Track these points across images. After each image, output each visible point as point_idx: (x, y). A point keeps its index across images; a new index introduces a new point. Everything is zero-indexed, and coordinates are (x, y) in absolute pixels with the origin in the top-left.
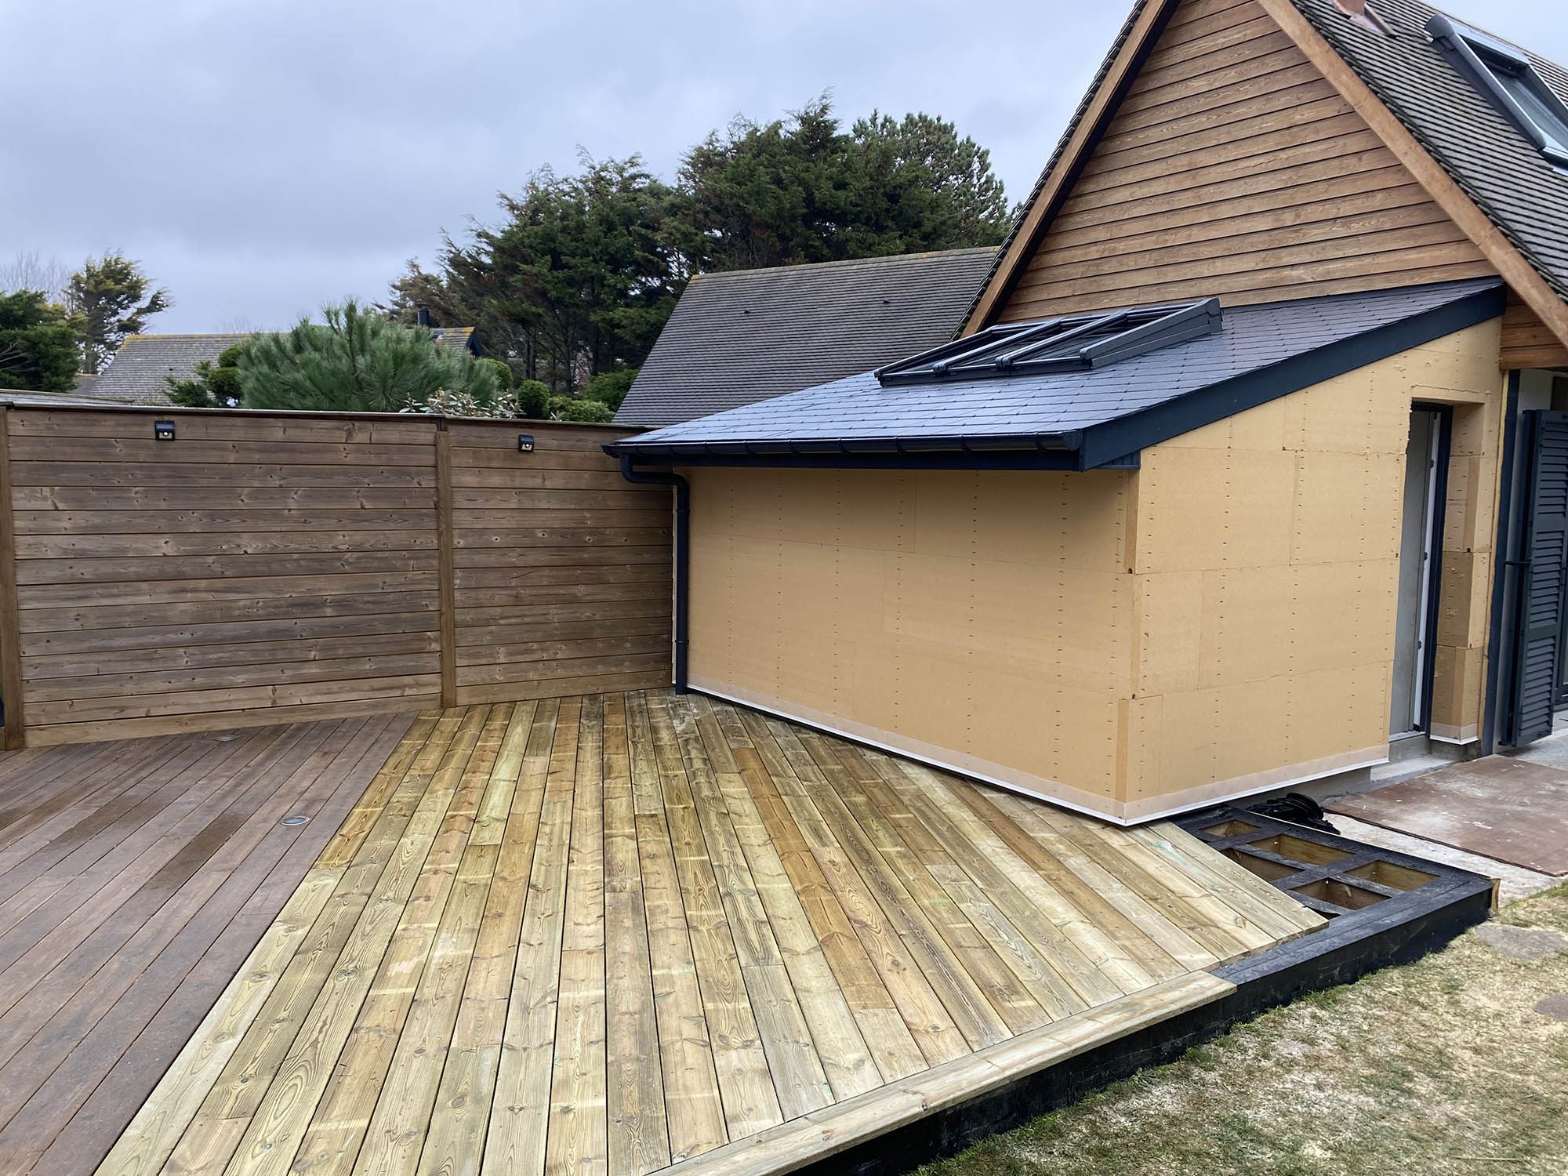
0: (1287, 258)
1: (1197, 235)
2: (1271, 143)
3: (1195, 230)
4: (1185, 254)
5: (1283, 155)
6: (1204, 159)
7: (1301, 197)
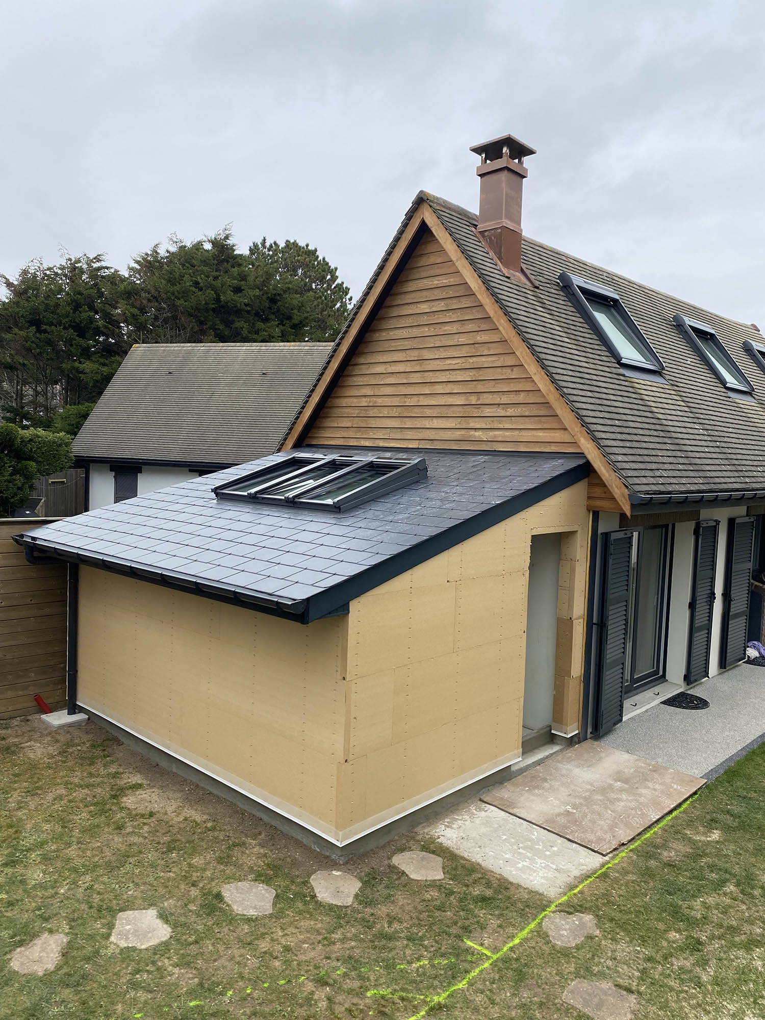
0: (473, 424)
1: (423, 401)
2: (464, 351)
3: (421, 398)
4: (416, 412)
5: (471, 360)
6: (427, 355)
7: (480, 388)
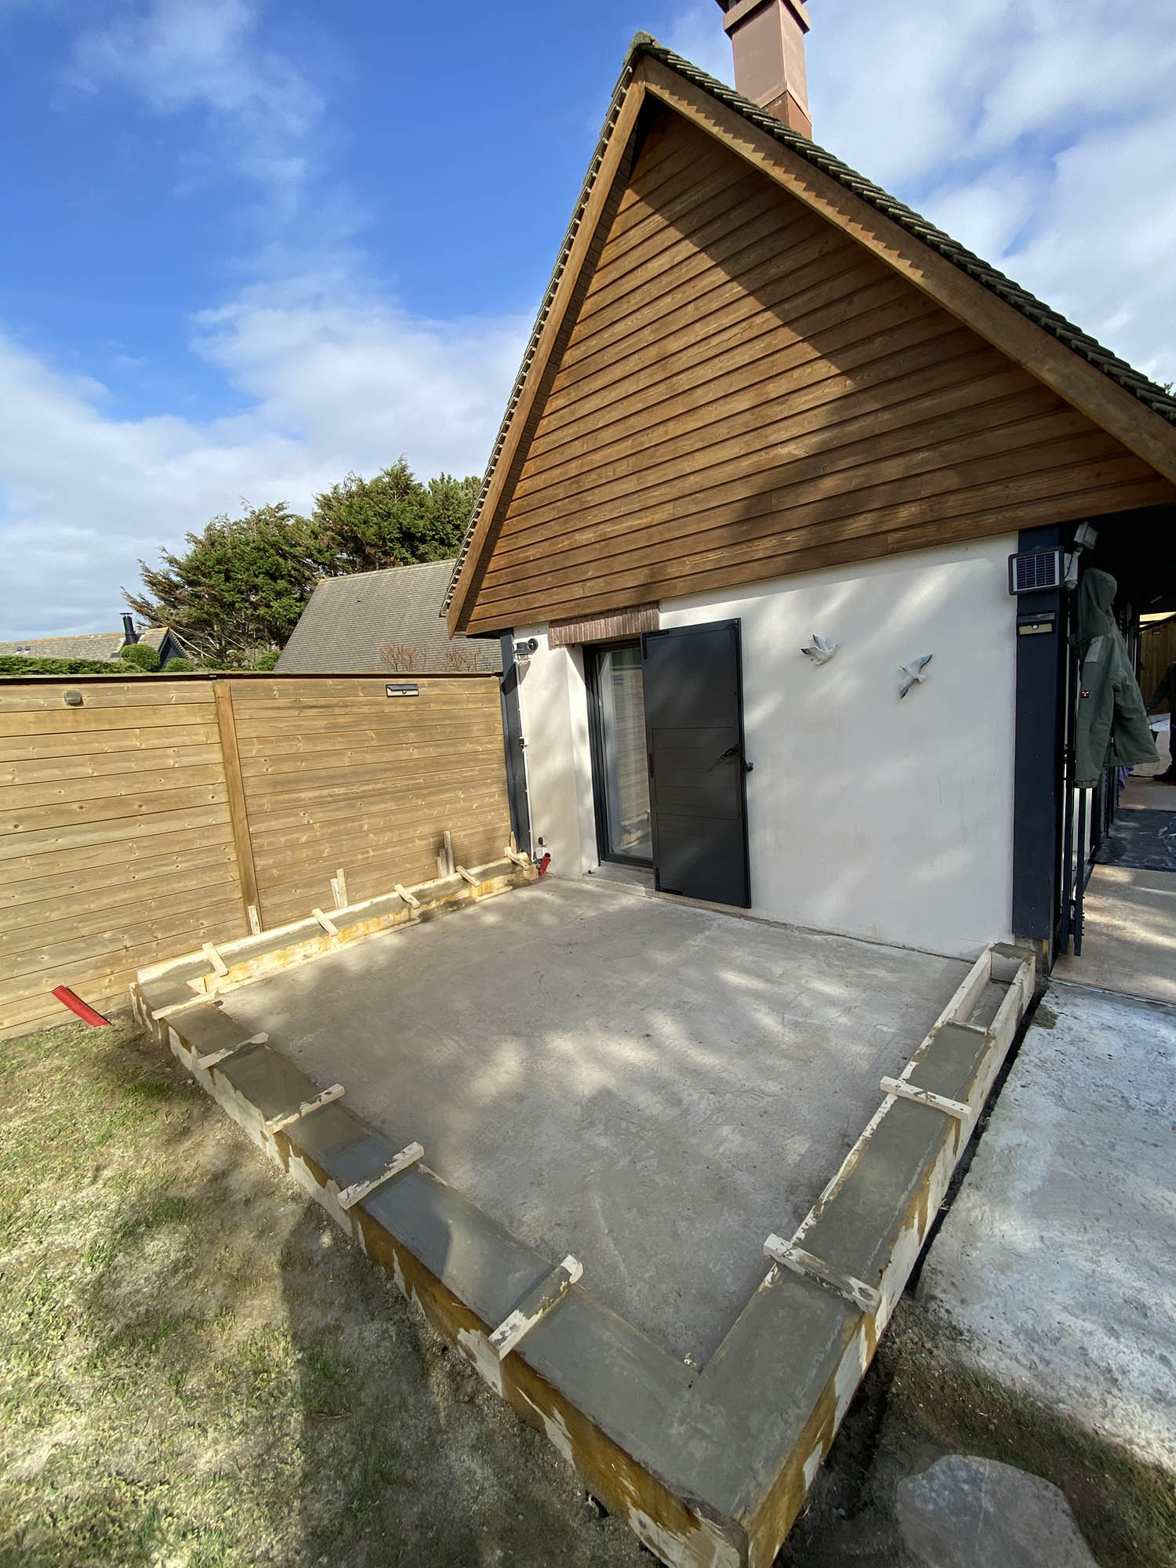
0: (775, 435)
1: (674, 429)
3: (671, 424)
6: (673, 345)
